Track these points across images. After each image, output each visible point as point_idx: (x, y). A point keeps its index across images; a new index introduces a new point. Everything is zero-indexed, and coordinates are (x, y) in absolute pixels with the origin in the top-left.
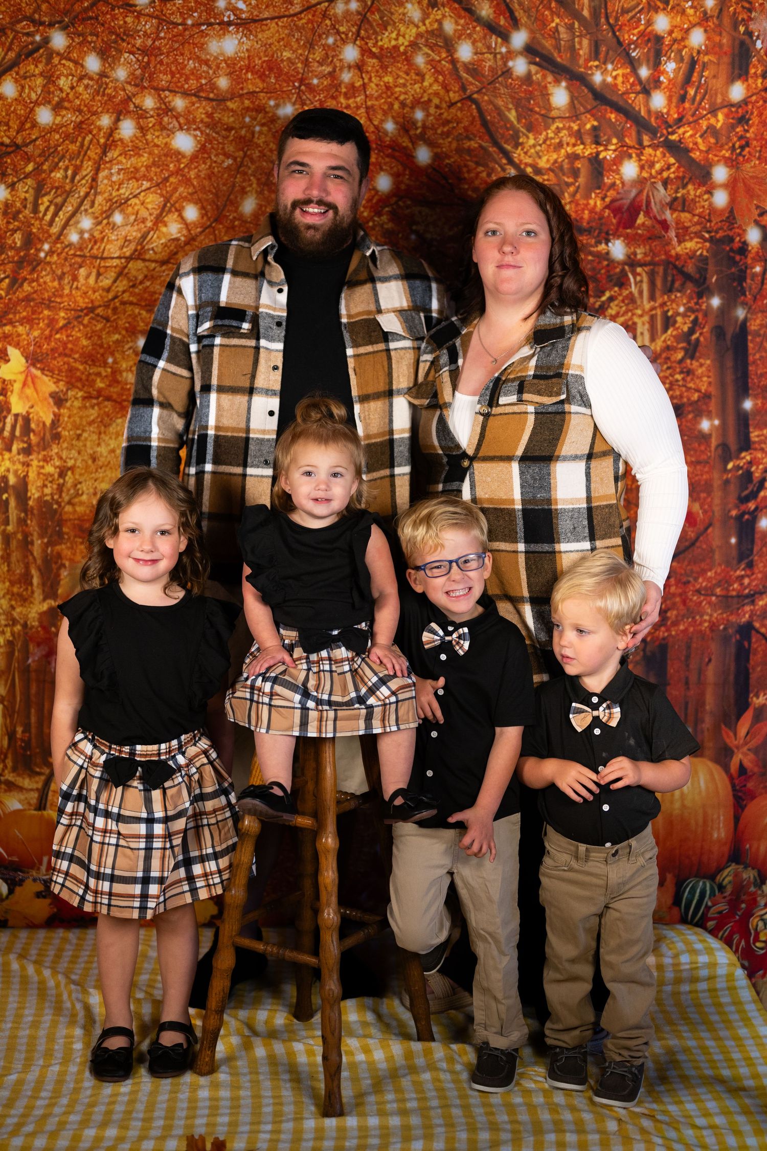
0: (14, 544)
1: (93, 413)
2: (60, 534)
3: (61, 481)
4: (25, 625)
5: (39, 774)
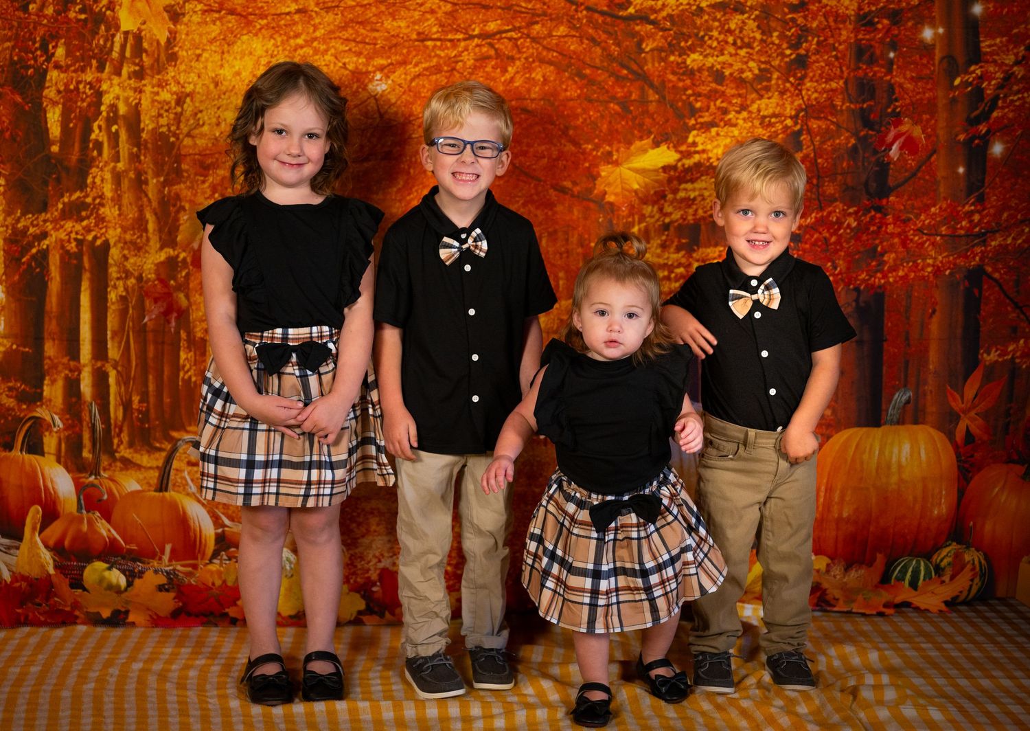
0: (125, 184)
1: (215, 30)
2: (178, 172)
3: (179, 109)
4: (140, 279)
5: (160, 450)
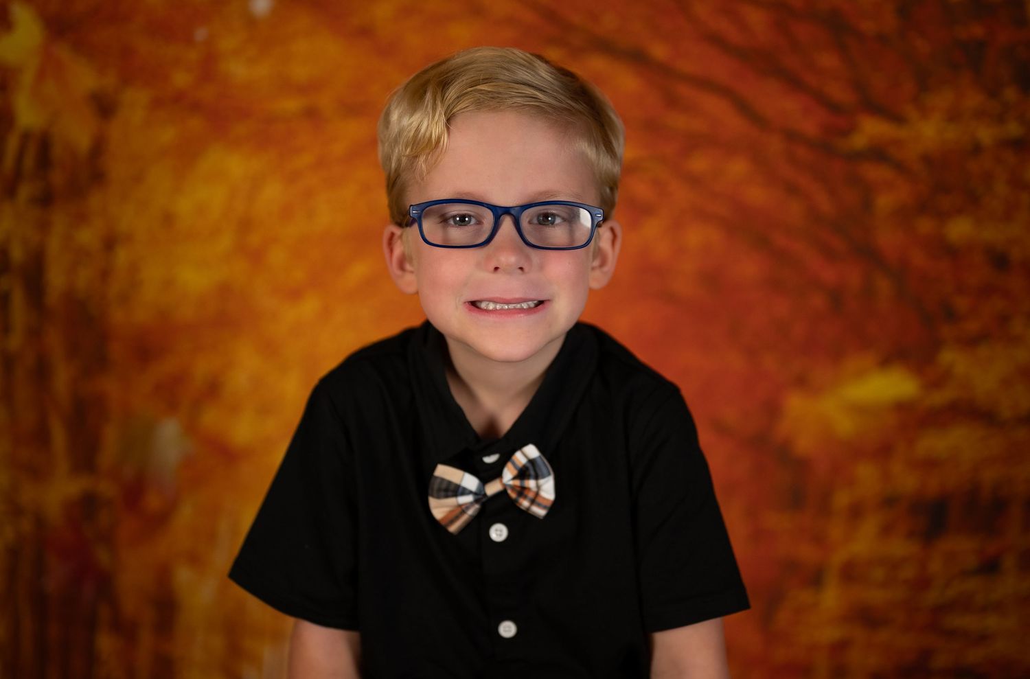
0: (20, 373)
4: (39, 521)
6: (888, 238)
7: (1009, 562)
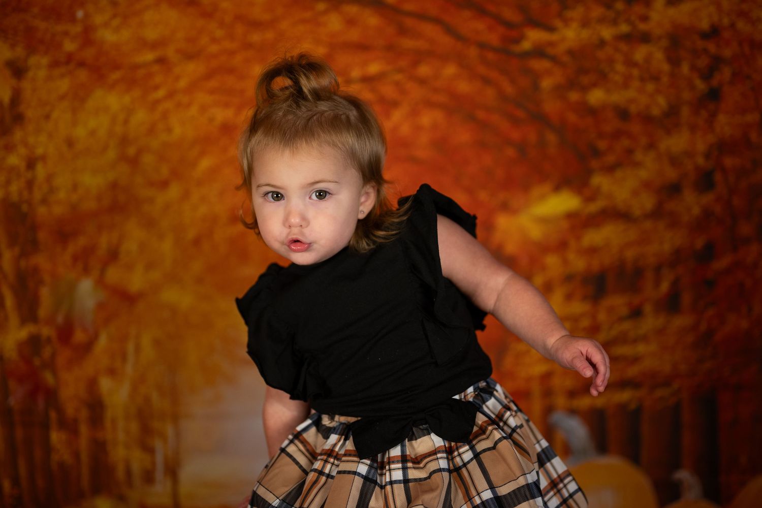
2: (35, 242)
3: (30, 175)
6: (551, 106)
7: (648, 308)
